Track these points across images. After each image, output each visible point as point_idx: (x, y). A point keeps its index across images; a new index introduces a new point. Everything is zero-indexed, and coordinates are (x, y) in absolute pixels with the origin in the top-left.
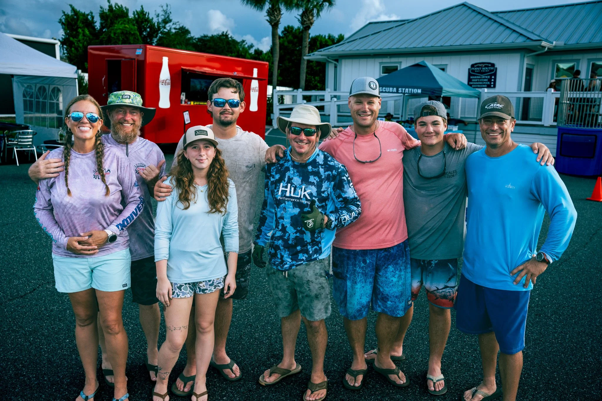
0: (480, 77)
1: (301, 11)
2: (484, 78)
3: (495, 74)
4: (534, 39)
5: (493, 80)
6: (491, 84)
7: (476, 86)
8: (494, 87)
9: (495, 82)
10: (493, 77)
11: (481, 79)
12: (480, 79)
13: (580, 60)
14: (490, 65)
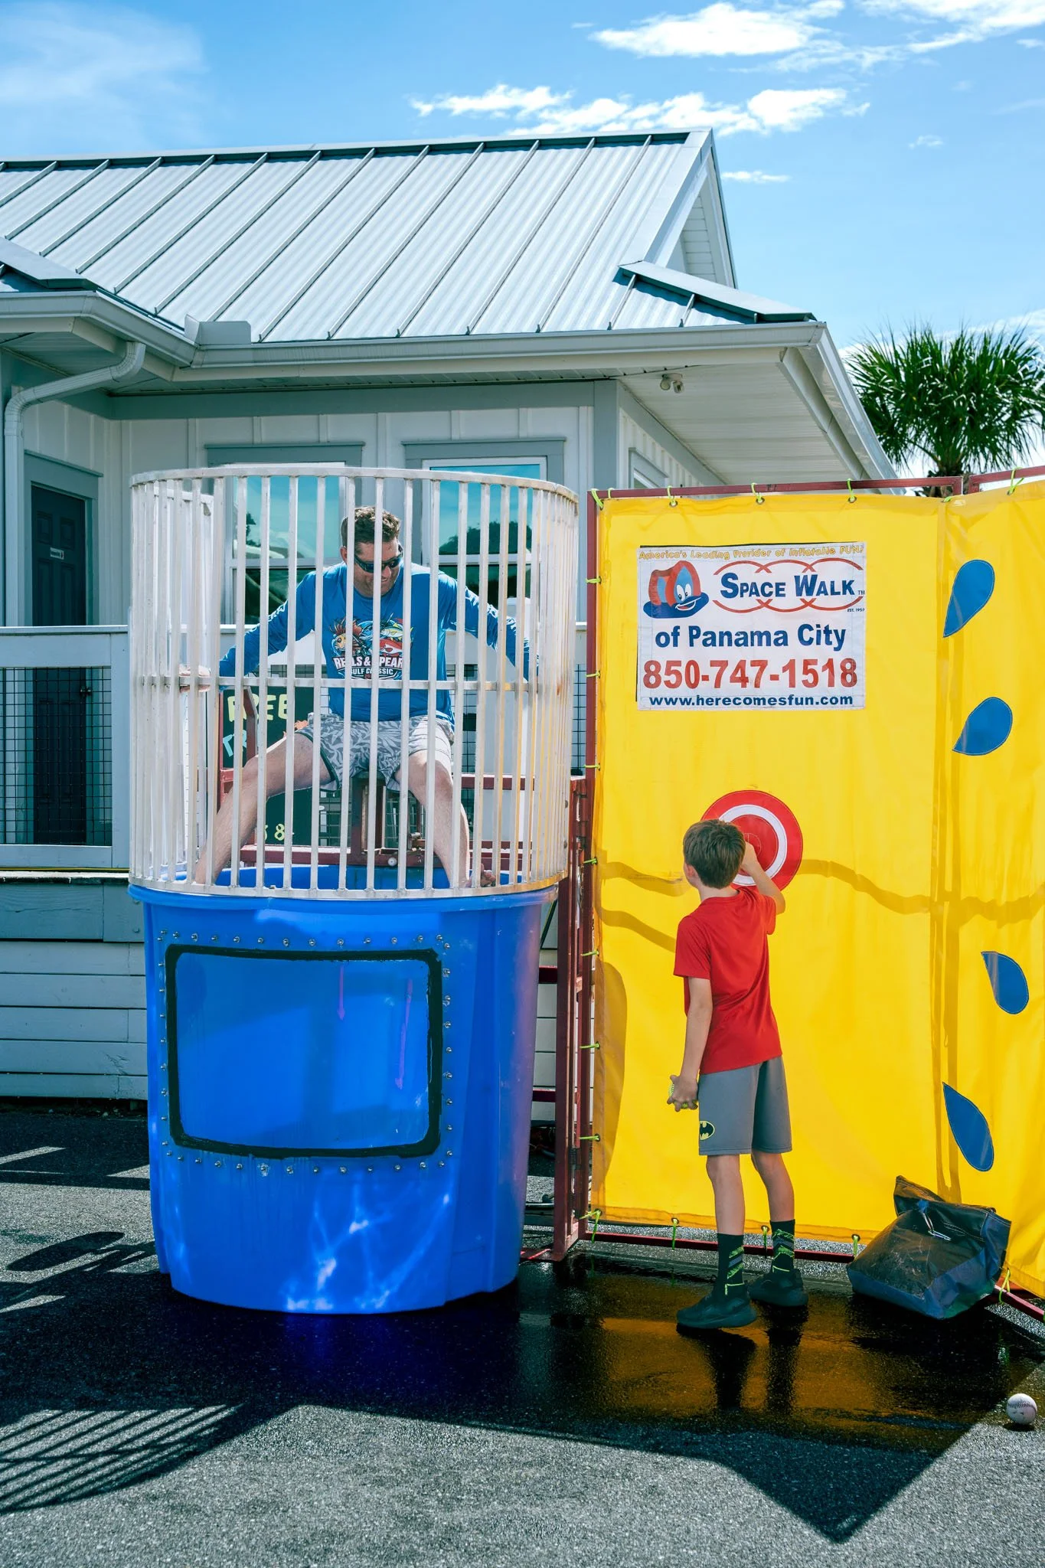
4: (38, 277)
13: (362, 445)
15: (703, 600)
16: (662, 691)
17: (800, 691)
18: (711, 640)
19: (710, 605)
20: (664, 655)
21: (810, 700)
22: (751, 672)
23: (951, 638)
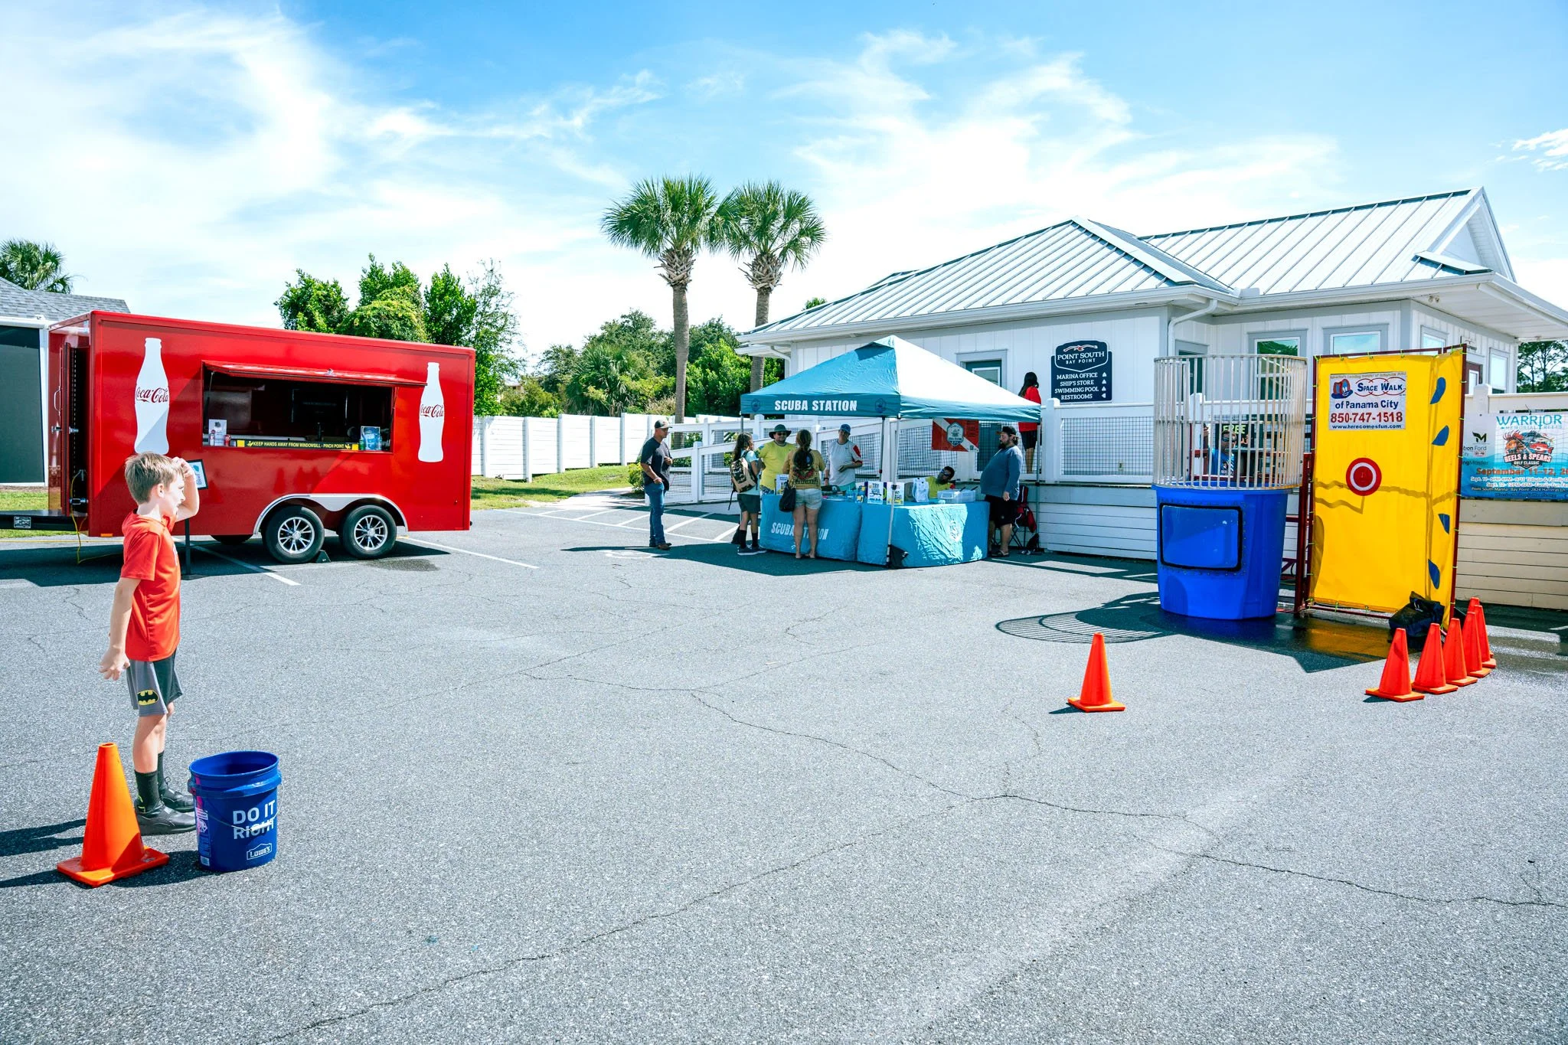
0: (1077, 376)
1: (750, 259)
2: (1086, 379)
3: (1108, 369)
4: (1176, 281)
5: (1104, 382)
6: (1102, 391)
7: (1068, 397)
8: (1109, 397)
9: (1109, 386)
10: (1104, 375)
11: (1080, 379)
12: (1076, 380)
13: (1306, 330)
14: (1096, 347)
15: (1351, 392)
16: (1337, 424)
17: (1383, 423)
18: (1353, 406)
19: (1353, 394)
20: (1338, 411)
21: (1386, 426)
22: (1366, 417)
23: (1434, 405)
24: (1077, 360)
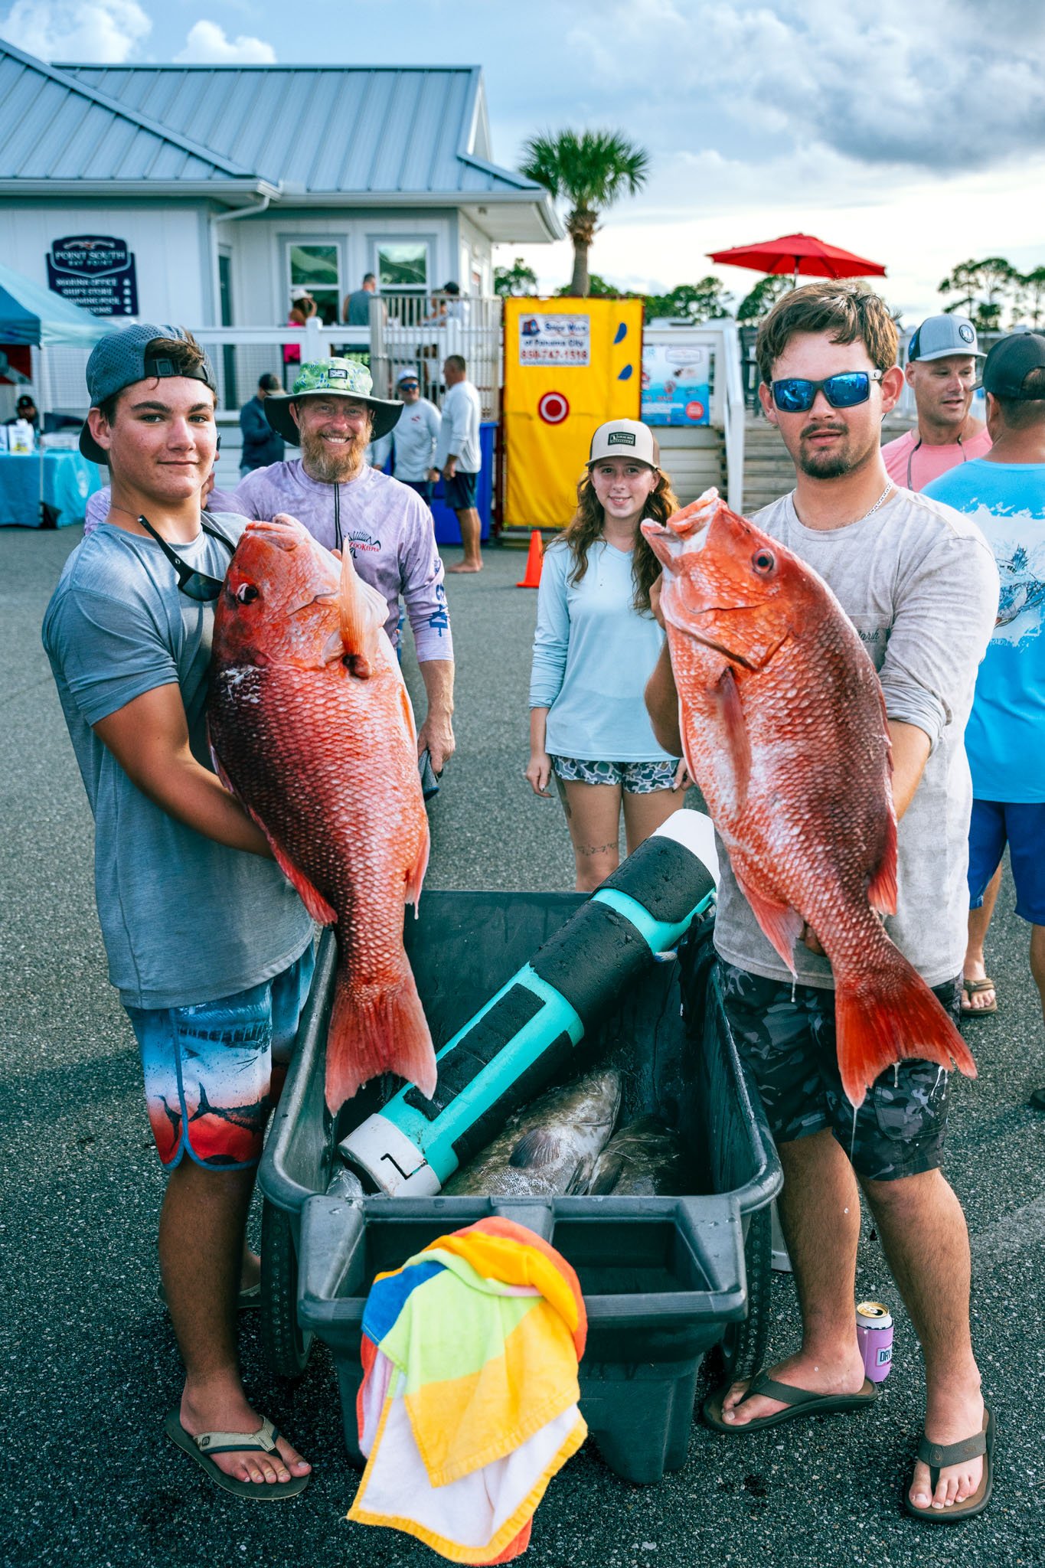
0: (86, 282)
2: (100, 287)
3: (131, 273)
4: (237, 172)
5: (127, 292)
6: (125, 302)
8: (135, 312)
9: (134, 297)
10: (127, 282)
11: (91, 287)
12: (87, 287)
13: (350, 234)
14: (112, 245)
15: (539, 331)
16: (527, 360)
17: (569, 361)
18: (542, 344)
20: (527, 348)
21: (572, 363)
22: (554, 354)
23: (616, 344)
24: (85, 261)
